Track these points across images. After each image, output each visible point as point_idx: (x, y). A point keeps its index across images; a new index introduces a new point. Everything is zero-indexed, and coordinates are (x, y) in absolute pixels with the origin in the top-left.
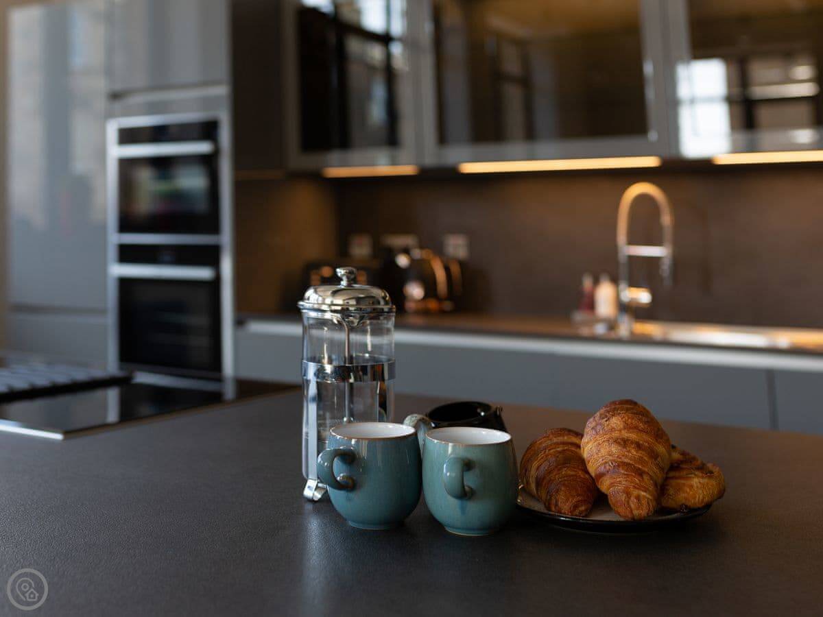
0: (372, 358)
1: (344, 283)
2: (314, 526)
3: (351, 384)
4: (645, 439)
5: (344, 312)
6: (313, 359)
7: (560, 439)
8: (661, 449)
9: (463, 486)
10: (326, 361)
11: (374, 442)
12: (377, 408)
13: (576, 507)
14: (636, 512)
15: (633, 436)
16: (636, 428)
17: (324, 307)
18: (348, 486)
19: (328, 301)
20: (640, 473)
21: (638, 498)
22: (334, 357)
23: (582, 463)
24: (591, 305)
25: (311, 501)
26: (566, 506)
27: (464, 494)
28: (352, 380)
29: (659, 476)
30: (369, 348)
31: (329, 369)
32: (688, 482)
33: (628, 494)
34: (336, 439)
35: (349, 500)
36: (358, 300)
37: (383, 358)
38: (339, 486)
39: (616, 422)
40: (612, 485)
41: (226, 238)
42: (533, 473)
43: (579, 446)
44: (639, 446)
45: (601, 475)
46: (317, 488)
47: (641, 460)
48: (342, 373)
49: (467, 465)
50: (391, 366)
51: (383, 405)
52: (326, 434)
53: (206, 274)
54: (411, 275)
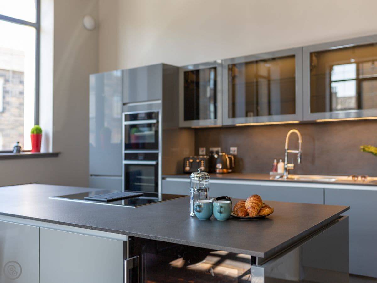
0: (204, 188)
1: (199, 172)
2: (192, 220)
3: (200, 193)
4: (257, 202)
5: (199, 178)
6: (193, 188)
7: (241, 203)
8: (260, 204)
9: (220, 211)
10: (195, 188)
11: (204, 203)
12: (205, 198)
13: (242, 215)
14: (253, 215)
15: (254, 201)
16: (255, 200)
17: (195, 177)
18: (199, 212)
19: (196, 176)
20: (255, 208)
21: (254, 213)
22: (197, 187)
23: (245, 207)
24: (276, 170)
25: (192, 216)
26: (240, 215)
27: (220, 212)
28: (200, 192)
29: (259, 209)
30: (204, 185)
31: (196, 190)
32: (265, 210)
33: (252, 212)
34: (197, 203)
35: (199, 214)
36: (202, 175)
37: (207, 187)
38: (198, 211)
39: (252, 199)
40: (249, 211)
42: (235, 209)
43: (245, 204)
44: (255, 203)
45: (248, 209)
46: (193, 214)
47: (255, 206)
48: (198, 190)
49: (221, 207)
50: (208, 189)
51: (207, 197)
52: (195, 203)
53: (154, 163)
54: (219, 160)
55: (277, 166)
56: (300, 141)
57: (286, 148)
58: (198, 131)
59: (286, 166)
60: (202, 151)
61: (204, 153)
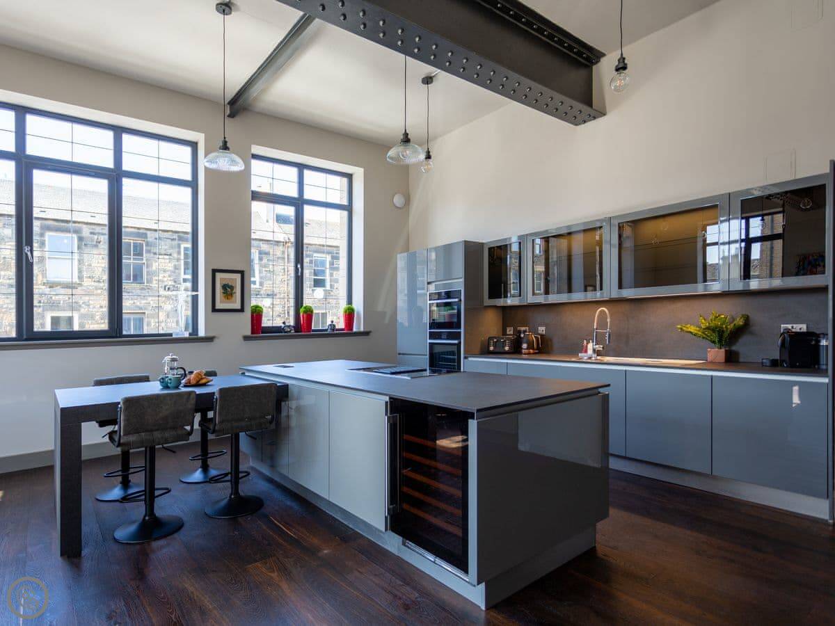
24: (586, 351)
41: (462, 330)
53: (456, 342)
54: (525, 340)
55: (587, 347)
56: (608, 320)
57: (595, 327)
58: (505, 309)
59: (595, 347)
60: (510, 331)
61: (512, 332)
